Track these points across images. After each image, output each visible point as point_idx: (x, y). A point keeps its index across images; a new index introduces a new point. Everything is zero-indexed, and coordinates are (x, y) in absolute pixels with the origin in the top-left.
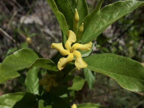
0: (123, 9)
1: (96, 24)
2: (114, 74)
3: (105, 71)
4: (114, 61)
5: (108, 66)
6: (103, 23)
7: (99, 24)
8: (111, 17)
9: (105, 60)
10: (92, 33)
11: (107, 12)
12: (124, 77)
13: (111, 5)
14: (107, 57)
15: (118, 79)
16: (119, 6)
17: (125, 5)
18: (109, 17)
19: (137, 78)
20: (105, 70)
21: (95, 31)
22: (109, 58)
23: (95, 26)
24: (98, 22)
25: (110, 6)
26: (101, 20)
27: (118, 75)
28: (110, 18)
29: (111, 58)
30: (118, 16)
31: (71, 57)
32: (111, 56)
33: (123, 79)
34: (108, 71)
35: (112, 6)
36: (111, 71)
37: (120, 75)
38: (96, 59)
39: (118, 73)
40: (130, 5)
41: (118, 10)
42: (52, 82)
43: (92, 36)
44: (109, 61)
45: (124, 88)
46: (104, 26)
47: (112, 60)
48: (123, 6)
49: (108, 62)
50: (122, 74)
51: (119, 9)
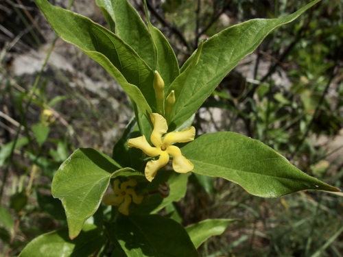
0: (241, 40)
1: (195, 76)
2: (240, 172)
3: (224, 168)
4: (237, 148)
5: (229, 157)
6: (208, 73)
7: (201, 76)
8: (221, 60)
9: (222, 146)
10: (191, 94)
11: (212, 49)
12: (254, 176)
13: (216, 35)
14: (226, 140)
15: (245, 180)
16: (232, 35)
17: (243, 31)
18: (217, 59)
19: (273, 175)
20: (224, 166)
21: (195, 89)
22: (228, 142)
23: (194, 81)
24: (199, 72)
25: (216, 37)
26: (203, 68)
27: (245, 173)
28: (219, 60)
29: (232, 142)
30: (233, 55)
31: (164, 157)
32: (231, 139)
33: (253, 179)
34: (228, 167)
35: (219, 37)
36: (235, 168)
37: (248, 173)
38: (206, 146)
39: (246, 170)
40: (253, 31)
41: (231, 44)
42: (131, 196)
43: (192, 102)
44: (228, 148)
45: (254, 194)
46: (211, 79)
47: (233, 145)
48: (240, 34)
49: (227, 150)
50: (251, 171)
51: (233, 41)
